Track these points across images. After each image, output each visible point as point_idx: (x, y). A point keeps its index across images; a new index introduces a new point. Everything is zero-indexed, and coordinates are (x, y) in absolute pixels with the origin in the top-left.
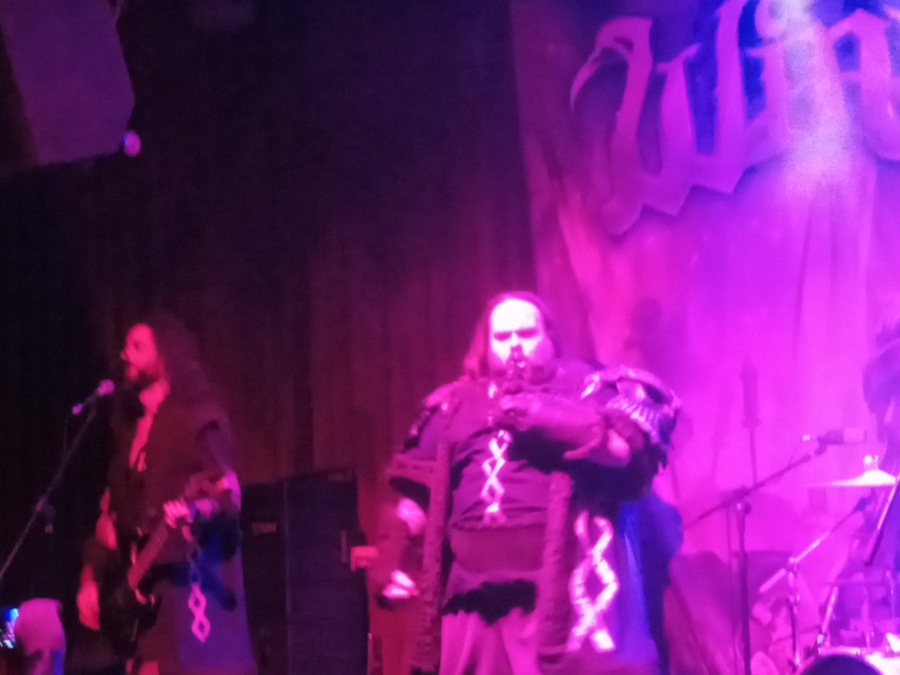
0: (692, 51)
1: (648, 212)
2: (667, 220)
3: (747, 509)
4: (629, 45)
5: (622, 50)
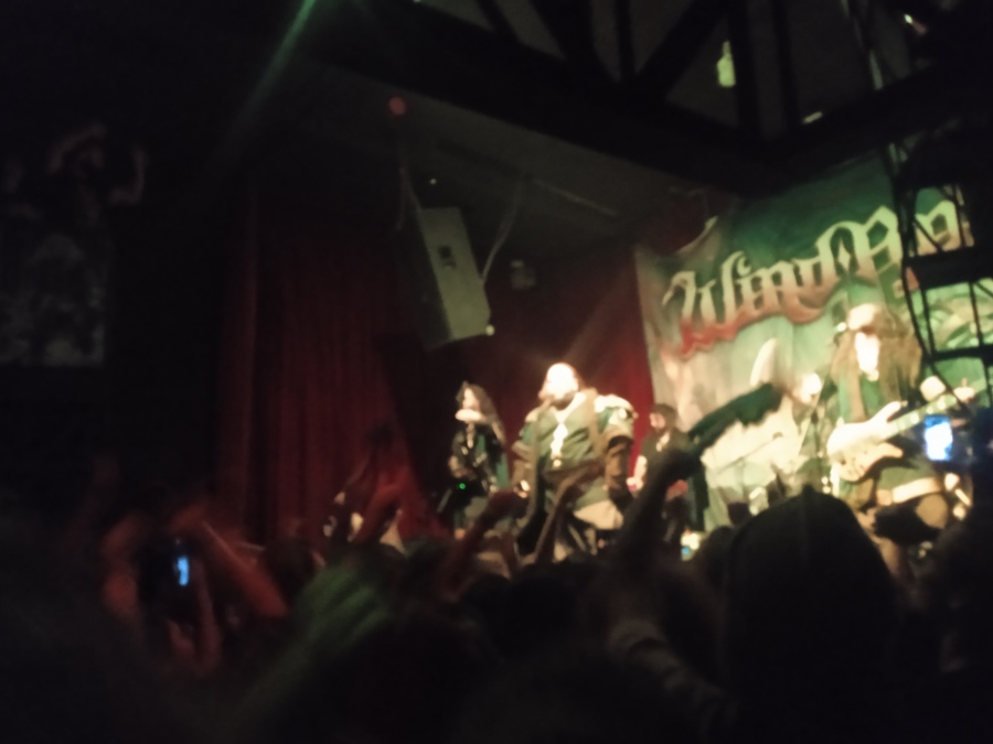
0: (712, 283)
1: (699, 349)
2: (705, 351)
3: (744, 466)
5: (684, 284)
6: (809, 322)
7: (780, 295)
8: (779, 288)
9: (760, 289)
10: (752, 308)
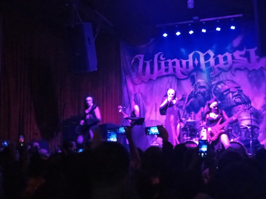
0: (151, 60)
1: (142, 81)
2: (145, 83)
4: (140, 58)
5: (139, 58)
6: (183, 79)
7: (174, 69)
8: (174, 67)
9: (168, 66)
10: (164, 71)
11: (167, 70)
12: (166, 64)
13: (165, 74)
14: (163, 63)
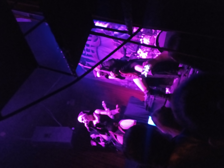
0: (86, 60)
6: (101, 42)
7: (92, 46)
8: (90, 45)
9: (89, 50)
10: (94, 54)
11: (93, 52)
12: (88, 50)
13: (95, 53)
14: (87, 53)
